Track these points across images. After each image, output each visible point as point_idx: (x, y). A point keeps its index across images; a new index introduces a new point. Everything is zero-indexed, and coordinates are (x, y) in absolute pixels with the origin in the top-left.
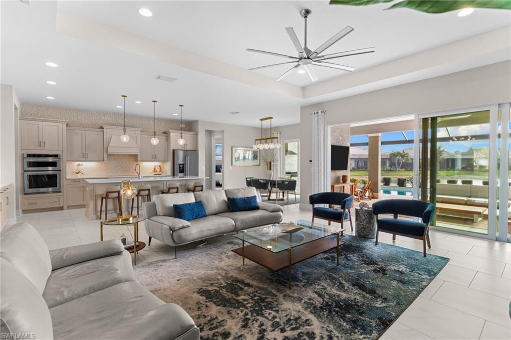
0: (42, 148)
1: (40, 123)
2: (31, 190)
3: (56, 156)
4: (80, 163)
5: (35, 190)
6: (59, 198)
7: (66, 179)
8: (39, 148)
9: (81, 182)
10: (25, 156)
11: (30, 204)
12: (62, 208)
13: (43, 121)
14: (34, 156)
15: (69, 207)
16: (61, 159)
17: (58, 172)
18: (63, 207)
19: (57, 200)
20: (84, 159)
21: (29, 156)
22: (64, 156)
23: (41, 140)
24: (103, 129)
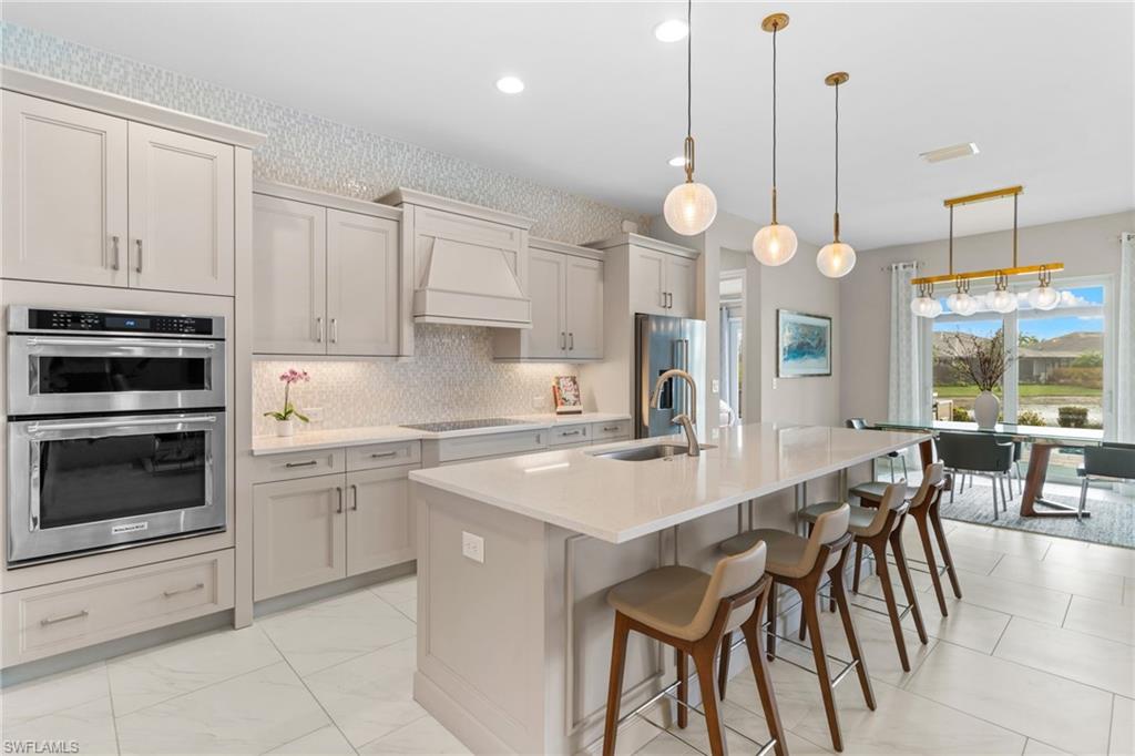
0: (121, 279)
1: (115, 127)
2: (56, 539)
3: (202, 327)
4: (298, 367)
5: (83, 534)
6: (214, 563)
7: (251, 453)
8: (105, 277)
9: (322, 468)
10: (20, 321)
11: (44, 623)
12: (226, 621)
13: (131, 115)
14: (74, 321)
15: (263, 608)
16: (228, 344)
17: (211, 418)
18: (232, 612)
19: (202, 575)
20: (320, 349)
21: (42, 320)
22: (241, 329)
23: (116, 227)
24: (399, 204)
